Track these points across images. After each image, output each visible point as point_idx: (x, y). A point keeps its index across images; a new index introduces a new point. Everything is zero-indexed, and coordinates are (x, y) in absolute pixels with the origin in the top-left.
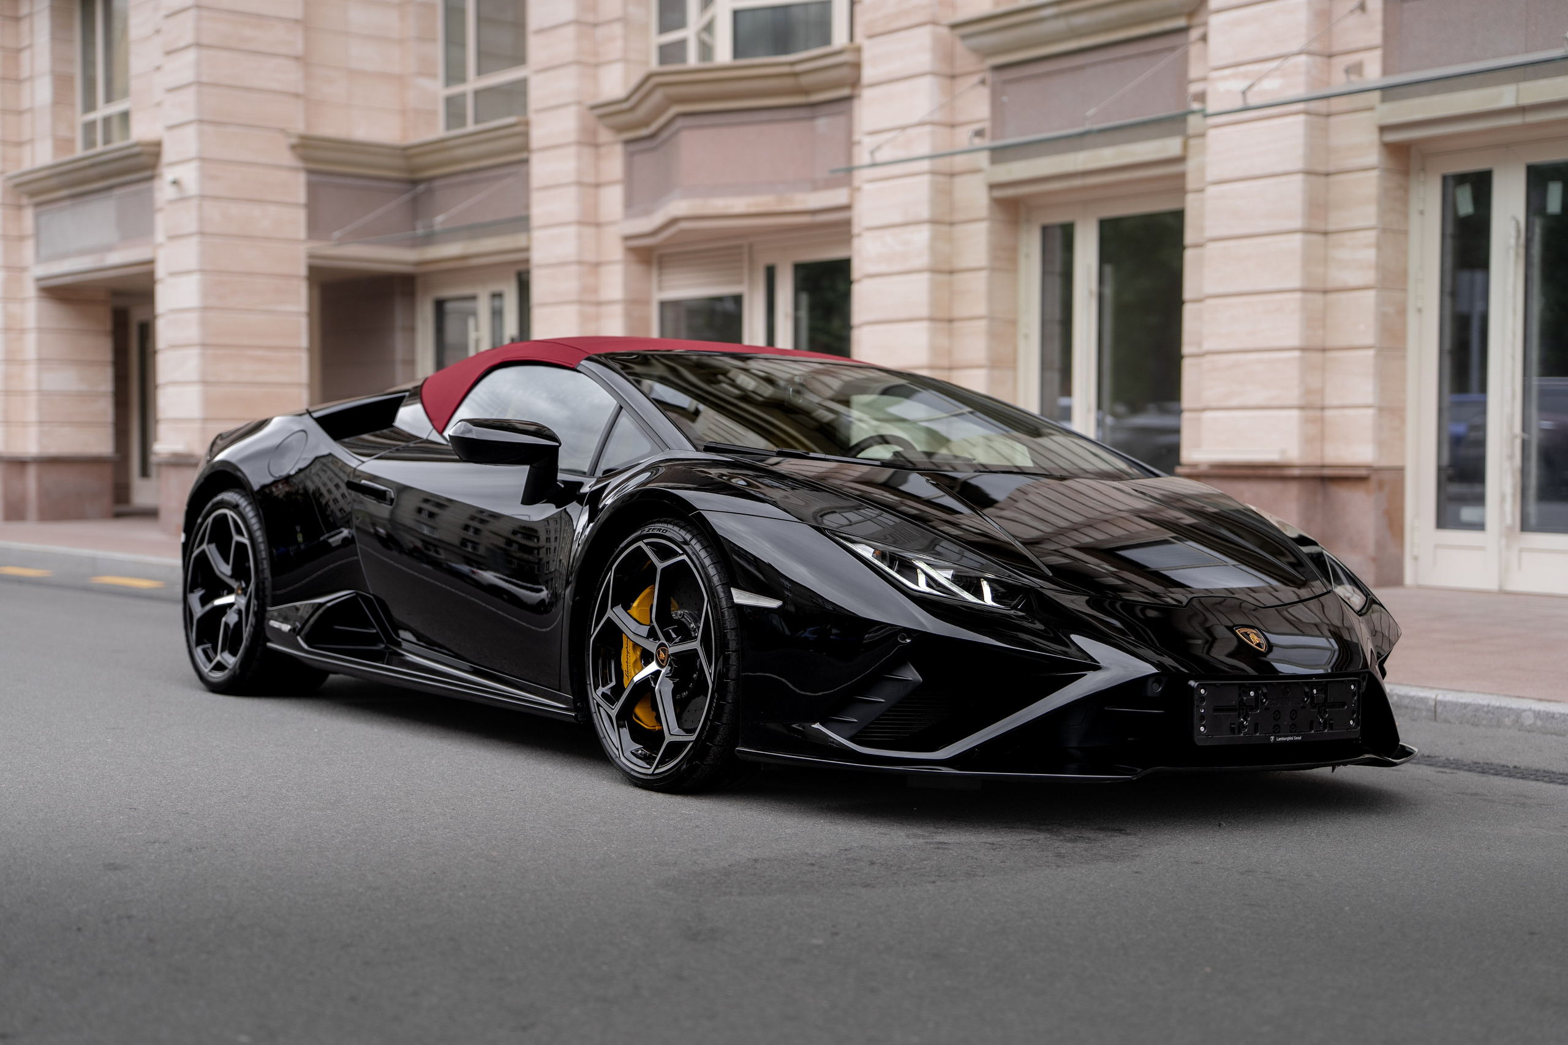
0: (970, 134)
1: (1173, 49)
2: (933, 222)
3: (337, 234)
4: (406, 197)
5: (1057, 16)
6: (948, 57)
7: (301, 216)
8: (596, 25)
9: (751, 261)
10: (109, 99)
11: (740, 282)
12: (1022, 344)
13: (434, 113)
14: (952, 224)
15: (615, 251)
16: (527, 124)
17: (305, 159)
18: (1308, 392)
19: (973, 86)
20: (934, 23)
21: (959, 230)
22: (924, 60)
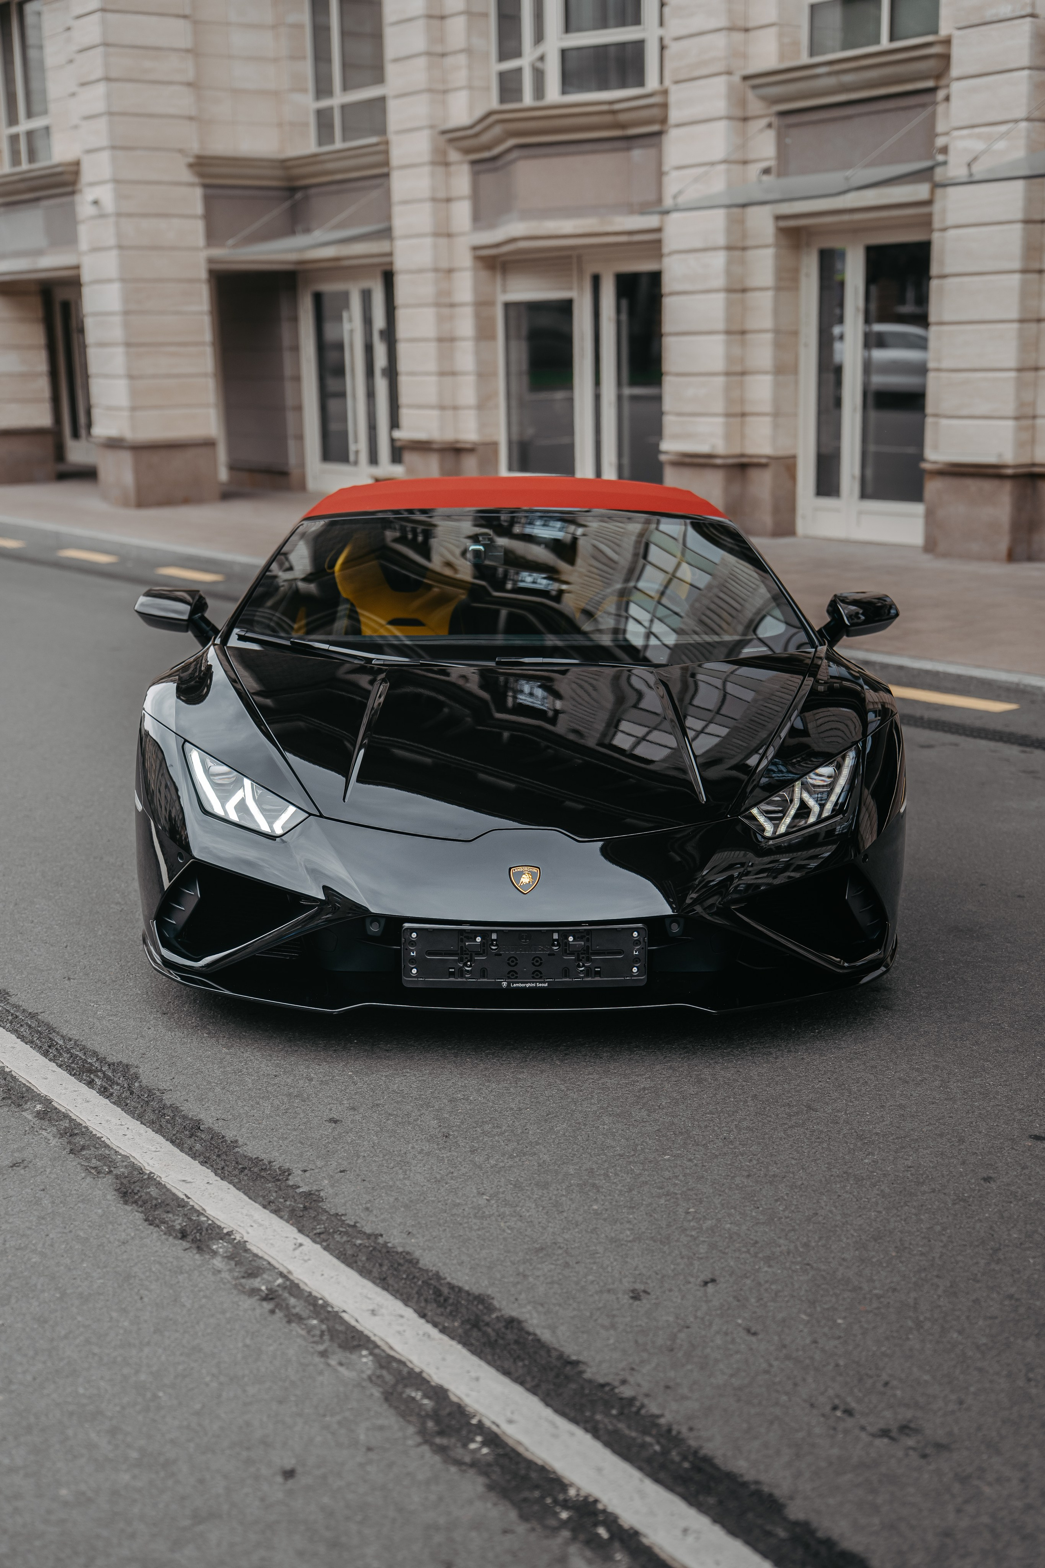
0: (758, 172)
1: (923, 106)
2: (729, 248)
3: (230, 242)
4: (287, 204)
5: (829, 74)
6: (743, 103)
7: (199, 226)
8: (443, 55)
9: (581, 271)
10: (30, 115)
11: (570, 289)
12: (802, 351)
13: (306, 125)
14: (744, 249)
15: (465, 260)
16: (387, 143)
17: (201, 175)
18: (1021, 404)
19: (761, 131)
20: (729, 73)
21: (750, 253)
22: (720, 106)
